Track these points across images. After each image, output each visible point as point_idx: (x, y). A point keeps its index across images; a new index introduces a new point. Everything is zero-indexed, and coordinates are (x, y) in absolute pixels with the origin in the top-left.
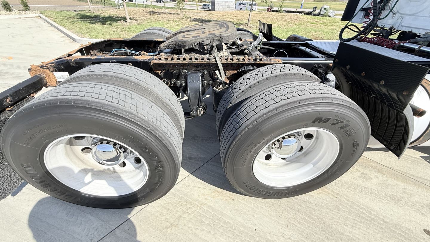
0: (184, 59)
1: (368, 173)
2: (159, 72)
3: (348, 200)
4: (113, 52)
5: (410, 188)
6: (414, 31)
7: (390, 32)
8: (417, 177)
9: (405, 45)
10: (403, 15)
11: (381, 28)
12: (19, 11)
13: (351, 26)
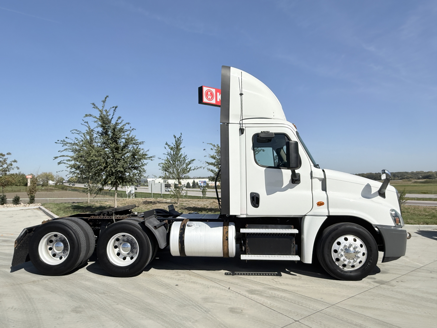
0: (101, 217)
2: (91, 223)
12: (24, 204)
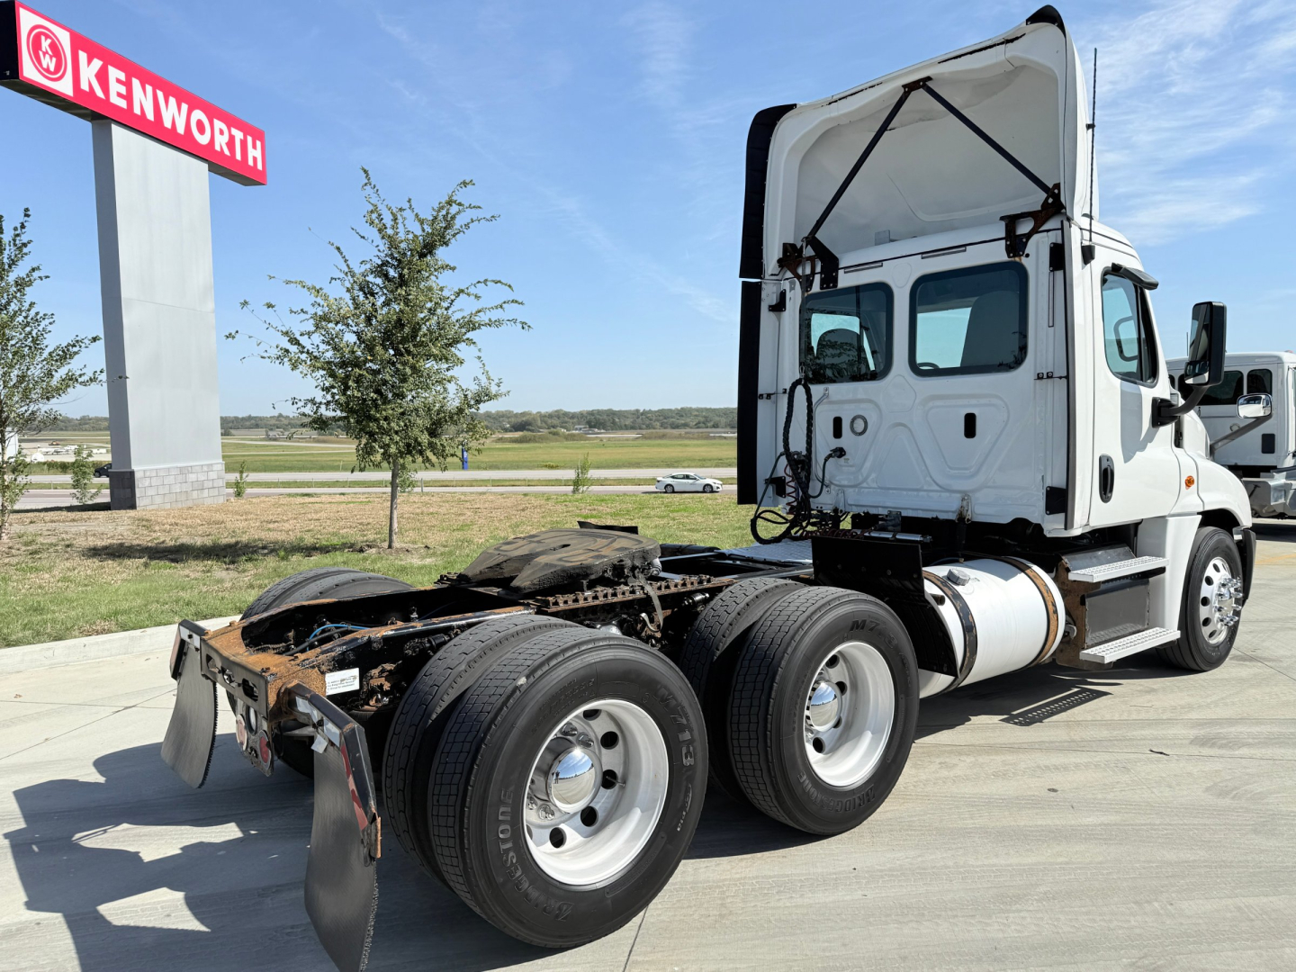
1: (947, 760)
3: (946, 797)
4: (316, 636)
5: (1010, 758)
6: (873, 511)
7: (836, 516)
8: (1009, 744)
9: (873, 534)
10: (842, 488)
11: (818, 511)
13: (768, 513)
